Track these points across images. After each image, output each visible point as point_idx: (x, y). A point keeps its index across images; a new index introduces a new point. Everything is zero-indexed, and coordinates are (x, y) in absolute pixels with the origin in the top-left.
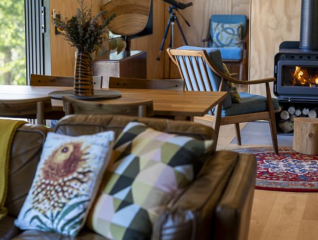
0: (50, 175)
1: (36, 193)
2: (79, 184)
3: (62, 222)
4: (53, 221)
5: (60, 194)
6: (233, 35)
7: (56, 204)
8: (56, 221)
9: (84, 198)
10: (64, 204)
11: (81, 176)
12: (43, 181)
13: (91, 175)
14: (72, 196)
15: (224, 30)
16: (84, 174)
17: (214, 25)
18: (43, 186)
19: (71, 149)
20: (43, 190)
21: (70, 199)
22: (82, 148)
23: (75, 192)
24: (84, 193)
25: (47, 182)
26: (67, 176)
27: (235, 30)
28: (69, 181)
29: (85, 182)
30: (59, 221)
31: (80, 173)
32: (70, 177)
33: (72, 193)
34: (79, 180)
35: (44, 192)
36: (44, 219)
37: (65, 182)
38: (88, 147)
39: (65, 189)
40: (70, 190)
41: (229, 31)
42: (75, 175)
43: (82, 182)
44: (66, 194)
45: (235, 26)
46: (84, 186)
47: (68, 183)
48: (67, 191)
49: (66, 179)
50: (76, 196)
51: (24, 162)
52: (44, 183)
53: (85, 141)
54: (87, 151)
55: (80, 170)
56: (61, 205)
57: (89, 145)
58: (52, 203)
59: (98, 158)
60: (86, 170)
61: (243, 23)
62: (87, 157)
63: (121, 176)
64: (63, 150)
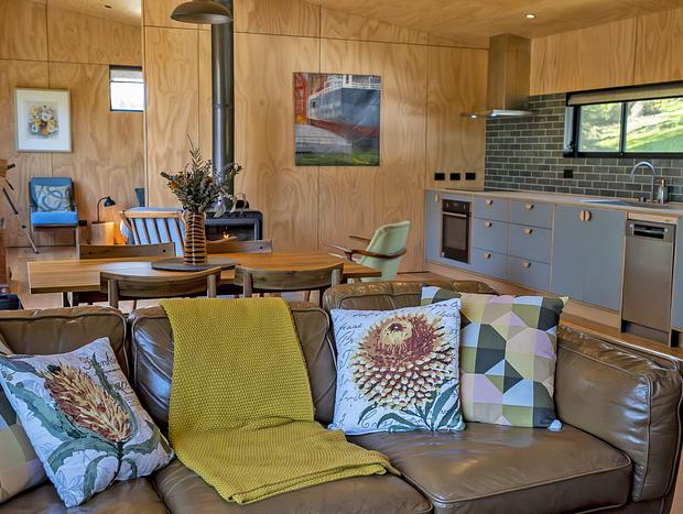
0: (385, 361)
1: (367, 386)
2: (442, 366)
3: (440, 416)
4: (425, 418)
5: (421, 382)
6: (62, 198)
7: (420, 395)
8: (430, 416)
9: (455, 382)
10: (434, 394)
11: (442, 356)
12: (375, 369)
13: (453, 352)
14: (441, 382)
15: (51, 193)
16: (445, 352)
17: (38, 188)
18: (378, 376)
19: (409, 326)
20: (380, 381)
21: (439, 386)
22: (430, 322)
23: (442, 377)
24: (452, 375)
25: (383, 370)
26: (420, 358)
27: (63, 192)
28: (428, 363)
29: (450, 362)
30: (435, 415)
31: (439, 352)
32: (427, 360)
33: (438, 378)
34: (440, 361)
35: (384, 384)
36: (408, 417)
37: (421, 367)
38: (436, 321)
39: (425, 374)
40: (434, 375)
41: (56, 194)
42: (434, 355)
43: (447, 363)
44: (429, 380)
45: (63, 189)
46: (449, 367)
47: (426, 367)
48: (430, 376)
49: (420, 363)
50: (446, 381)
52: (378, 372)
53: (426, 312)
54: (439, 324)
55: (439, 349)
56: (429, 395)
57: (438, 317)
58: (411, 394)
59: (454, 332)
60: (447, 347)
61: (69, 185)
62: (441, 332)
63: (478, 349)
64: (392, 328)
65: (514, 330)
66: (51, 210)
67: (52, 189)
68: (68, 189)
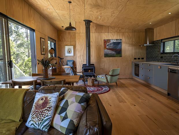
0: (37, 108)
1: (32, 114)
2: (48, 112)
3: (42, 126)
4: (39, 126)
5: (41, 116)
7: (40, 120)
8: (40, 126)
9: (50, 117)
10: (43, 119)
11: (48, 109)
12: (35, 110)
13: (52, 108)
14: (45, 116)
15: (70, 63)
16: (49, 108)
17: (68, 62)
18: (35, 112)
19: (44, 99)
21: (45, 117)
22: (48, 99)
24: (50, 115)
25: (36, 111)
26: (43, 109)
27: (72, 63)
29: (50, 111)
30: (41, 126)
32: (44, 109)
33: (45, 115)
34: (47, 110)
35: (35, 114)
36: (36, 125)
37: (43, 111)
39: (43, 113)
42: (46, 108)
43: (49, 111)
44: (43, 116)
47: (44, 112)
48: (44, 114)
49: (43, 110)
50: (47, 116)
51: (28, 103)
52: (35, 111)
53: (49, 96)
54: (50, 100)
55: (48, 106)
56: (41, 120)
57: (51, 97)
58: (38, 119)
59: (54, 102)
60: (50, 106)
61: (73, 61)
62: (50, 102)
63: (62, 107)
64: (41, 99)
65: (72, 102)
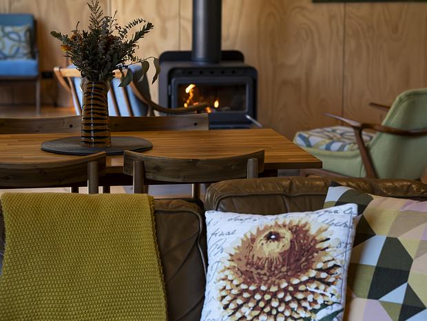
0: (255, 276)
1: (232, 306)
2: (322, 287)
5: (294, 305)
6: (20, 41)
9: (336, 308)
11: (324, 275)
12: (244, 287)
13: (339, 271)
14: (317, 307)
15: (6, 35)
16: (328, 270)
18: (246, 295)
19: (288, 235)
20: (247, 301)
21: (315, 311)
22: (313, 232)
23: (320, 300)
24: (334, 299)
25: (252, 288)
26: (296, 276)
27: (22, 34)
28: (305, 283)
29: (333, 283)
31: (320, 270)
32: (304, 278)
33: (315, 302)
34: (322, 281)
35: (251, 304)
37: (296, 287)
38: (320, 231)
39: (300, 296)
40: (310, 298)
41: (14, 36)
42: (313, 273)
43: (329, 284)
44: (305, 304)
45: (21, 30)
46: (332, 289)
47: (302, 288)
48: (305, 299)
49: (295, 281)
50: (324, 305)
52: (247, 290)
53: (313, 221)
54: (324, 235)
55: (320, 265)
57: (325, 226)
59: (343, 245)
60: (330, 264)
61: (29, 25)
62: (325, 245)
64: (268, 238)
66: (6, 57)
67: (8, 29)
68: (29, 30)
